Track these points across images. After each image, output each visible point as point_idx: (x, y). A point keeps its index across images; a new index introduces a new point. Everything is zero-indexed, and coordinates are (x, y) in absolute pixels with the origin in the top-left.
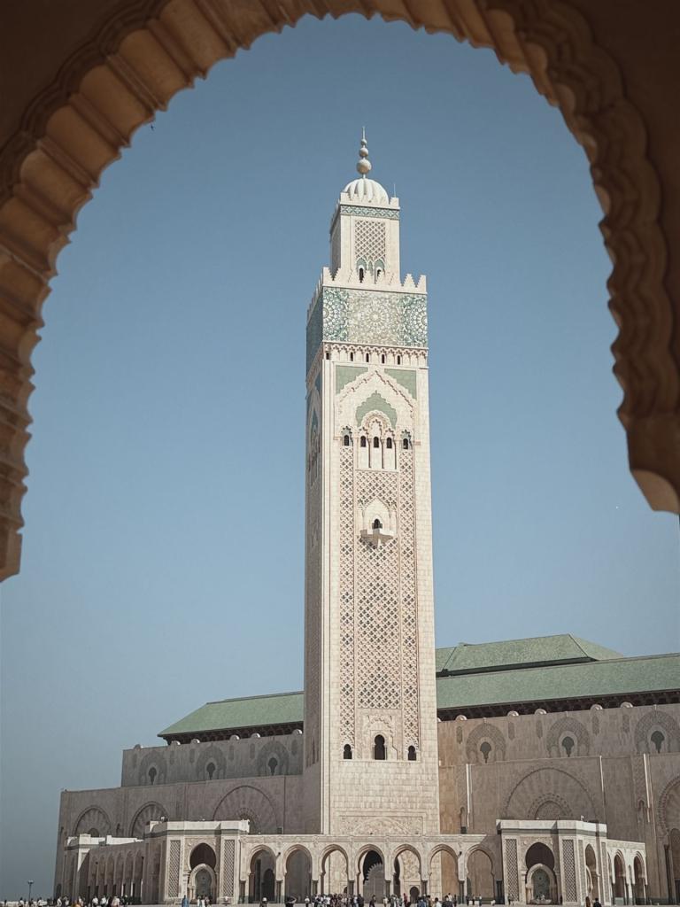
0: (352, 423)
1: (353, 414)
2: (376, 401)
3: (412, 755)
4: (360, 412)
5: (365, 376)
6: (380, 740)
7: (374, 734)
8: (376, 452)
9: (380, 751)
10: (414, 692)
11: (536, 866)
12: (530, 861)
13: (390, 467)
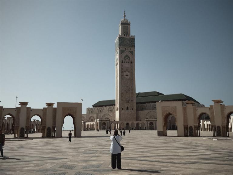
0: (123, 59)
1: (123, 58)
2: (127, 56)
3: (132, 110)
4: (124, 58)
5: (125, 52)
6: (127, 107)
7: (127, 106)
8: (127, 64)
9: (127, 108)
10: (132, 100)
11: (151, 125)
12: (150, 124)
13: (129, 66)
